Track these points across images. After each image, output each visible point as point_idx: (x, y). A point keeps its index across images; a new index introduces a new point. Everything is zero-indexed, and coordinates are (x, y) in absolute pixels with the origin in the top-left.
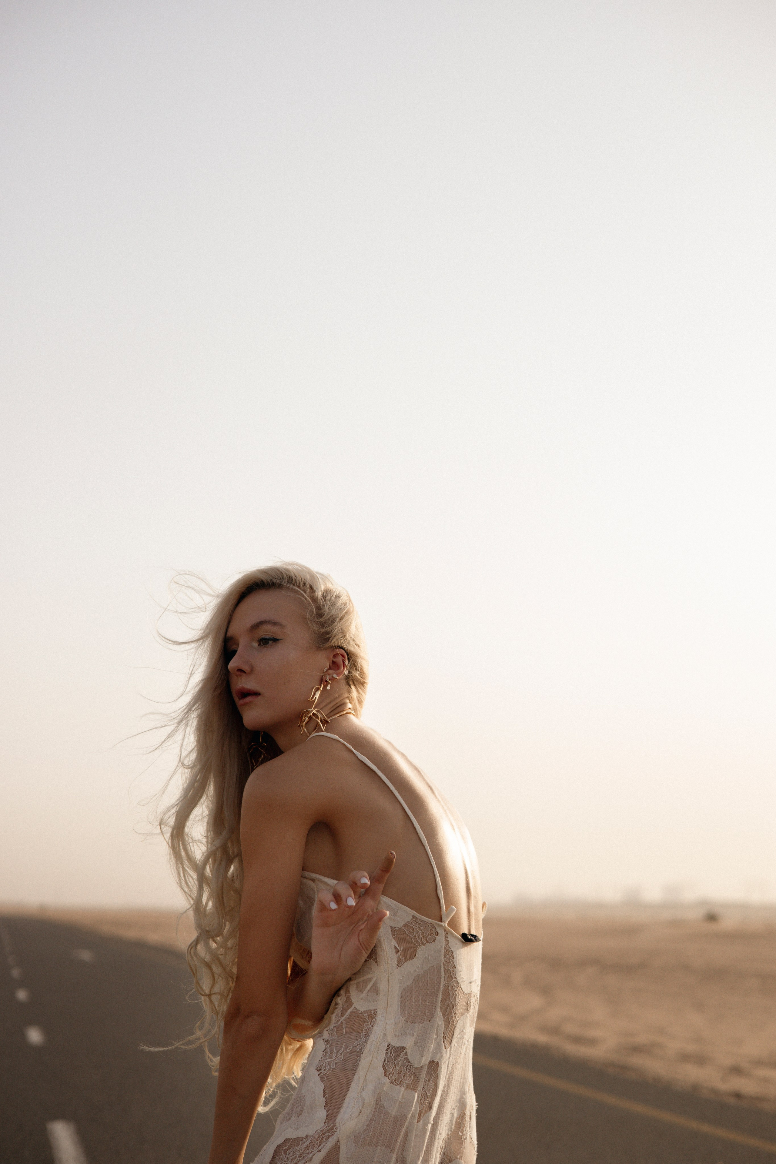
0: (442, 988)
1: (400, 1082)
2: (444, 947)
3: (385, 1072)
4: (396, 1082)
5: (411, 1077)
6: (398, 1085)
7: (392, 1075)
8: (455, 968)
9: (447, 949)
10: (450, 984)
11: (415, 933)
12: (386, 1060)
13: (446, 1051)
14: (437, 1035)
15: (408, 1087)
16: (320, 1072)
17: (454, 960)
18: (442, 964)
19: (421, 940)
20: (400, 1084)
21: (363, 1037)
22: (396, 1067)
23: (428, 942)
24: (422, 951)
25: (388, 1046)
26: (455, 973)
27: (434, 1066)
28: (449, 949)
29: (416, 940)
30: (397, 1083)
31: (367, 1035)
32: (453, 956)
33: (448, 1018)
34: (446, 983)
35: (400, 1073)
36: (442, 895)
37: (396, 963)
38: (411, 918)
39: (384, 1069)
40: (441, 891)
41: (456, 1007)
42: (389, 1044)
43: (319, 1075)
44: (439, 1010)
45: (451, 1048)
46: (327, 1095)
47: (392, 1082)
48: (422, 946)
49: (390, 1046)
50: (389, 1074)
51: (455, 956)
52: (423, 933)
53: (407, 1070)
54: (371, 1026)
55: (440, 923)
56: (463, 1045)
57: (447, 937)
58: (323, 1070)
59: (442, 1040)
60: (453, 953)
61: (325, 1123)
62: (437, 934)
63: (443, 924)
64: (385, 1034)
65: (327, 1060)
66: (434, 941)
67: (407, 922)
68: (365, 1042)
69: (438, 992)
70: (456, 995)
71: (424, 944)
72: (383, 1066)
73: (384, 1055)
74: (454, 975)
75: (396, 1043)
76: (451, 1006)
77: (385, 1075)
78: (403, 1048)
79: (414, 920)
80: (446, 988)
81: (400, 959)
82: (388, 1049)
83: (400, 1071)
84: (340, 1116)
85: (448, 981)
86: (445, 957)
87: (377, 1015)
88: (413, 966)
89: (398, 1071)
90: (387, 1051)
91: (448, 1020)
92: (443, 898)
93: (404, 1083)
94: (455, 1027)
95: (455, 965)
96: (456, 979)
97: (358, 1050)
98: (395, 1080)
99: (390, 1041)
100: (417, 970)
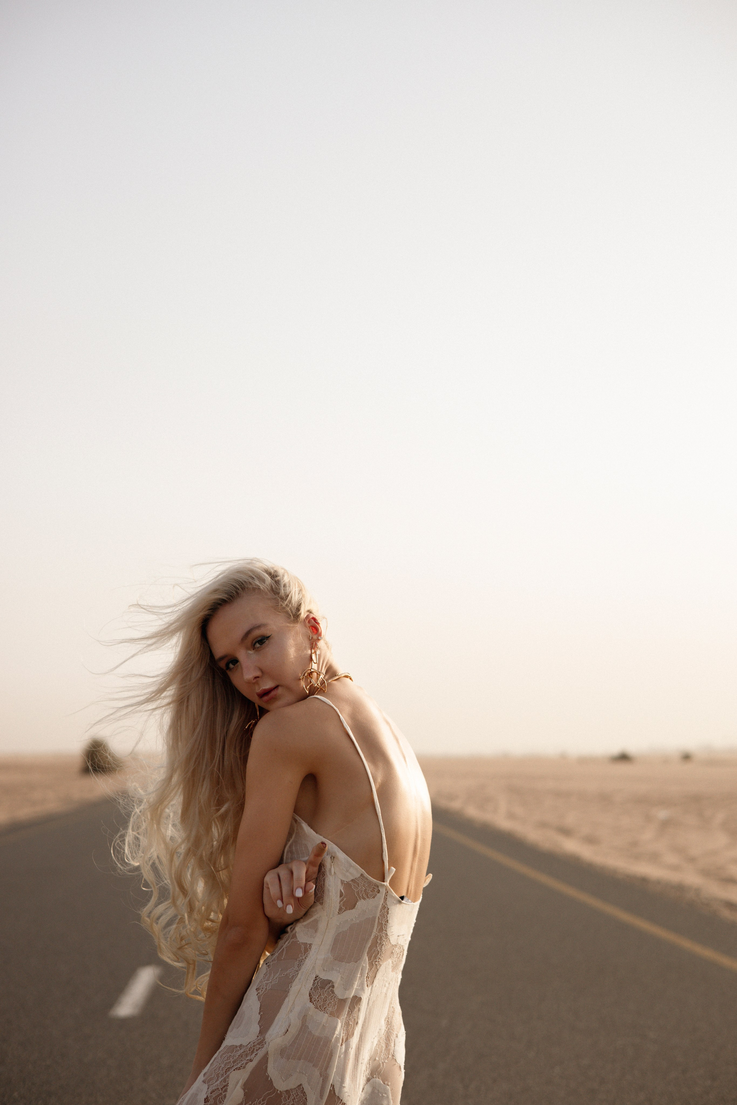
0: (372, 937)
1: (325, 1008)
2: (382, 903)
3: (311, 999)
4: (320, 1008)
5: (334, 1006)
6: (322, 1011)
7: (317, 1002)
8: (388, 922)
9: (384, 905)
10: (380, 935)
11: (359, 888)
12: (313, 989)
13: (368, 989)
14: (361, 974)
15: (332, 1014)
16: (258, 992)
17: (389, 916)
18: (377, 918)
19: (363, 895)
20: (324, 1010)
21: (296, 966)
22: (321, 996)
23: (368, 897)
24: (361, 904)
25: (316, 978)
26: (387, 927)
27: (357, 1000)
28: (386, 906)
29: (358, 894)
30: (322, 1009)
31: (300, 966)
32: (388, 912)
33: (372, 962)
34: (376, 934)
35: (325, 1001)
36: (386, 859)
37: (338, 910)
38: (359, 875)
39: (310, 996)
40: (386, 855)
41: (381, 954)
42: (317, 977)
43: (257, 995)
44: (366, 954)
45: (372, 987)
46: (262, 1013)
47: (316, 1008)
48: (362, 900)
49: (317, 978)
50: (314, 1001)
51: (390, 912)
52: (366, 889)
53: (331, 1000)
54: (304, 958)
55: (383, 883)
56: (383, 987)
57: (387, 896)
58: (261, 990)
59: (366, 980)
60: (388, 909)
61: (258, 1036)
62: (379, 892)
63: (385, 883)
64: (314, 967)
65: (265, 982)
66: (374, 897)
67: (355, 878)
68: (297, 971)
69: (368, 939)
70: (384, 944)
71: (364, 899)
72: (310, 995)
73: (312, 984)
74: (385, 928)
75: (324, 976)
76: (377, 952)
77: (310, 1001)
78: (329, 982)
79: (361, 878)
80: (376, 938)
81: (341, 908)
82: (316, 980)
83: (325, 1000)
84: (270, 1032)
85: (379, 932)
86: (380, 912)
87: (312, 949)
88: (351, 915)
89: (323, 999)
90: (314, 981)
91: (372, 963)
92: (387, 862)
93: (328, 1010)
94: (378, 970)
95: (388, 920)
96: (386, 931)
97: (290, 977)
98: (320, 1007)
99: (317, 973)
100: (354, 919)
